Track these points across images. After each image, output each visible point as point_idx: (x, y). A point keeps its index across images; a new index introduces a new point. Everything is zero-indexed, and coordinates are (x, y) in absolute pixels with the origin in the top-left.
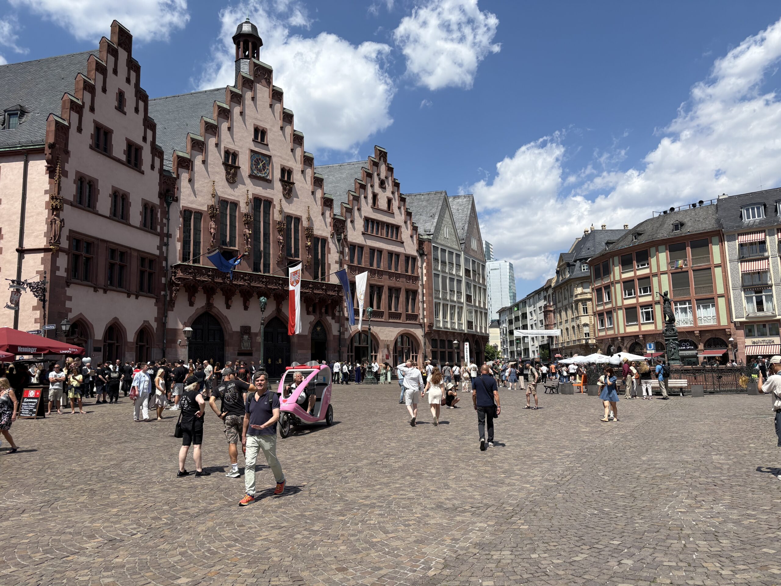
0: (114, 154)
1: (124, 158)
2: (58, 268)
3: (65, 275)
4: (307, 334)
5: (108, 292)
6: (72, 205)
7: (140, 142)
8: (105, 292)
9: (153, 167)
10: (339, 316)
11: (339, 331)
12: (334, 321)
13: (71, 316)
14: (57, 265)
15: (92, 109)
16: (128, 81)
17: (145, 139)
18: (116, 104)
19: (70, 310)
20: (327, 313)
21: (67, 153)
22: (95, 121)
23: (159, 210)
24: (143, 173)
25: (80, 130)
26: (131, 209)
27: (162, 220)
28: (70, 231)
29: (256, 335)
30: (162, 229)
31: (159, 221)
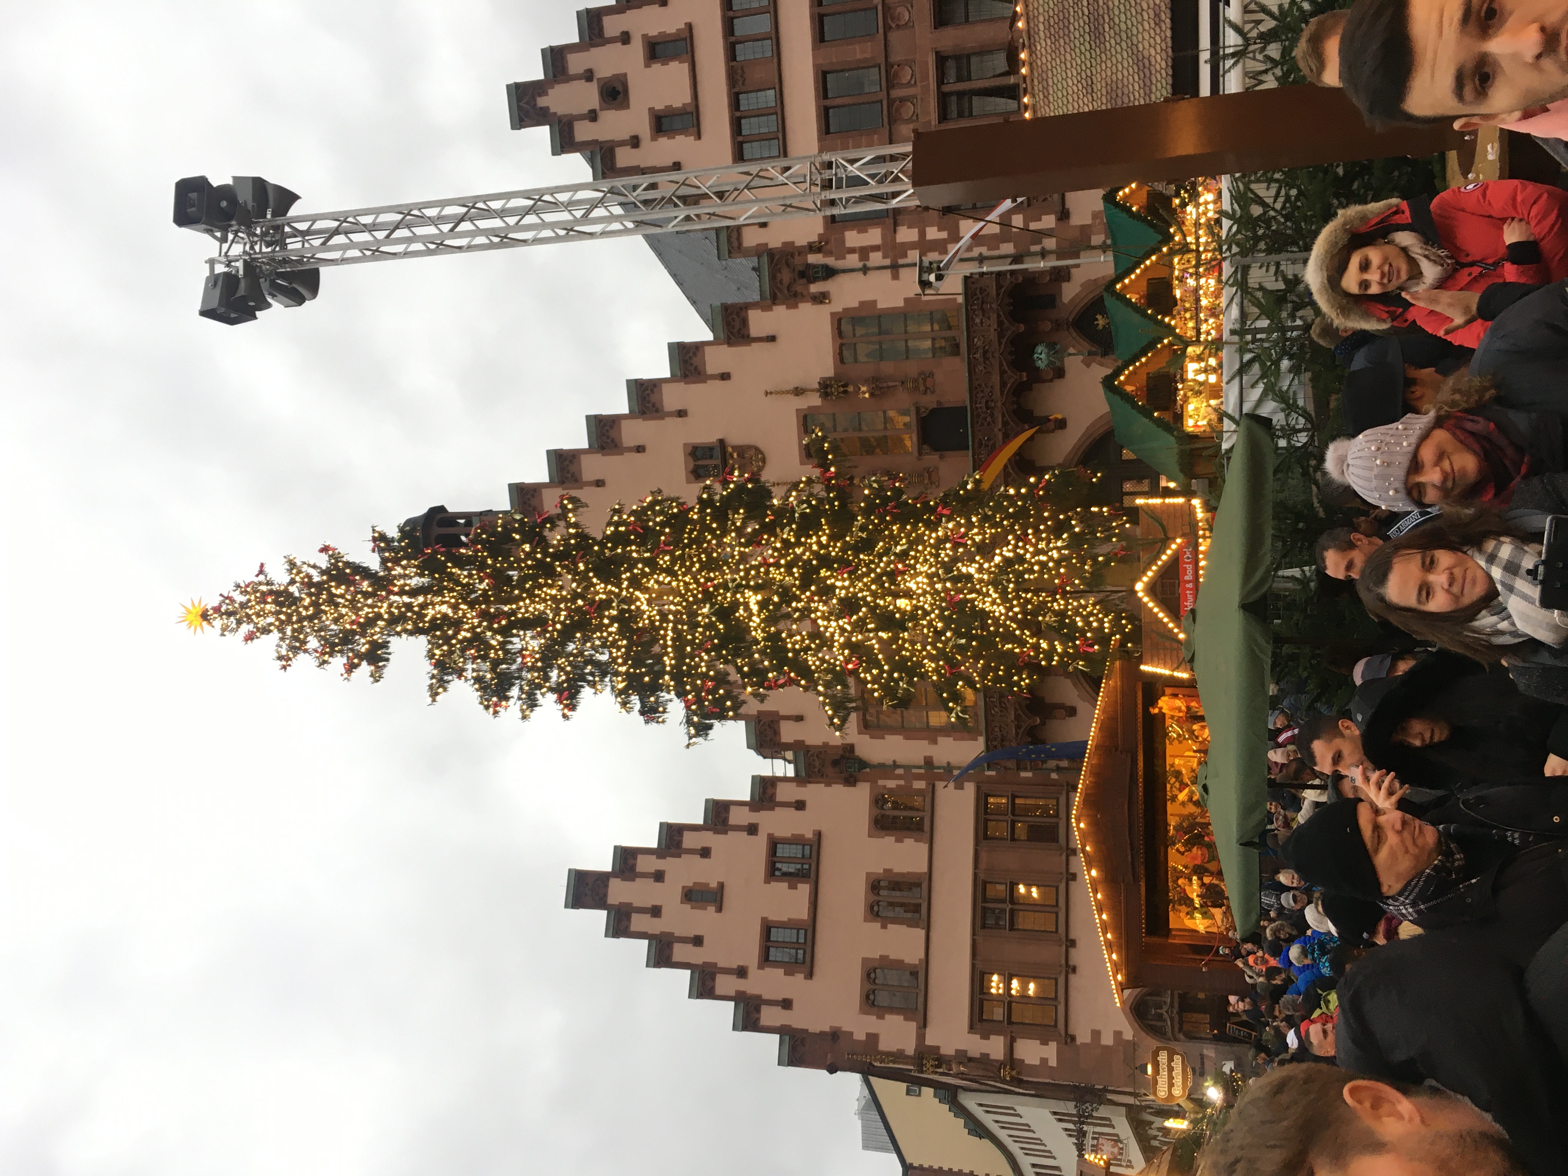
0: (802, 913)
1: (804, 889)
2: (1044, 1061)
3: (1053, 1046)
5: (1072, 936)
6: (924, 1024)
7: (760, 843)
8: (1072, 943)
9: (800, 805)
10: (1059, 250)
13: (1128, 1034)
14: (1037, 1063)
15: (742, 972)
16: (659, 876)
17: (752, 829)
18: (711, 909)
19: (1118, 1034)
21: (835, 1035)
22: (761, 967)
23: (881, 782)
24: (819, 835)
25: (787, 1004)
26: (896, 870)
27: (899, 777)
28: (972, 1028)
30: (919, 777)
31: (902, 782)
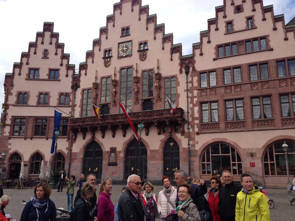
0: (41, 77)
1: (47, 77)
2: (5, 133)
3: (8, 135)
4: (158, 149)
5: (33, 139)
6: (14, 106)
8: (31, 139)
9: (67, 76)
10: (189, 133)
11: (189, 144)
12: (183, 137)
13: (10, 152)
15: (27, 64)
16: (51, 43)
17: (61, 65)
18: (42, 56)
19: (10, 149)
20: (176, 131)
21: (12, 85)
22: (28, 68)
23: (72, 95)
24: (60, 80)
25: (20, 74)
26: (51, 99)
27: (73, 99)
28: (13, 116)
29: (120, 152)
30: (72, 103)
31: (71, 100)
